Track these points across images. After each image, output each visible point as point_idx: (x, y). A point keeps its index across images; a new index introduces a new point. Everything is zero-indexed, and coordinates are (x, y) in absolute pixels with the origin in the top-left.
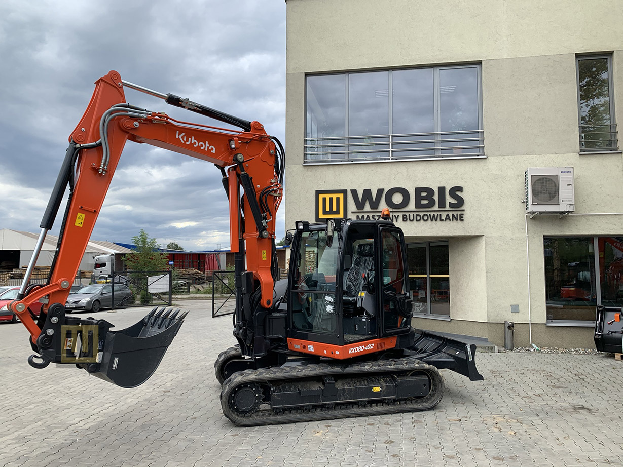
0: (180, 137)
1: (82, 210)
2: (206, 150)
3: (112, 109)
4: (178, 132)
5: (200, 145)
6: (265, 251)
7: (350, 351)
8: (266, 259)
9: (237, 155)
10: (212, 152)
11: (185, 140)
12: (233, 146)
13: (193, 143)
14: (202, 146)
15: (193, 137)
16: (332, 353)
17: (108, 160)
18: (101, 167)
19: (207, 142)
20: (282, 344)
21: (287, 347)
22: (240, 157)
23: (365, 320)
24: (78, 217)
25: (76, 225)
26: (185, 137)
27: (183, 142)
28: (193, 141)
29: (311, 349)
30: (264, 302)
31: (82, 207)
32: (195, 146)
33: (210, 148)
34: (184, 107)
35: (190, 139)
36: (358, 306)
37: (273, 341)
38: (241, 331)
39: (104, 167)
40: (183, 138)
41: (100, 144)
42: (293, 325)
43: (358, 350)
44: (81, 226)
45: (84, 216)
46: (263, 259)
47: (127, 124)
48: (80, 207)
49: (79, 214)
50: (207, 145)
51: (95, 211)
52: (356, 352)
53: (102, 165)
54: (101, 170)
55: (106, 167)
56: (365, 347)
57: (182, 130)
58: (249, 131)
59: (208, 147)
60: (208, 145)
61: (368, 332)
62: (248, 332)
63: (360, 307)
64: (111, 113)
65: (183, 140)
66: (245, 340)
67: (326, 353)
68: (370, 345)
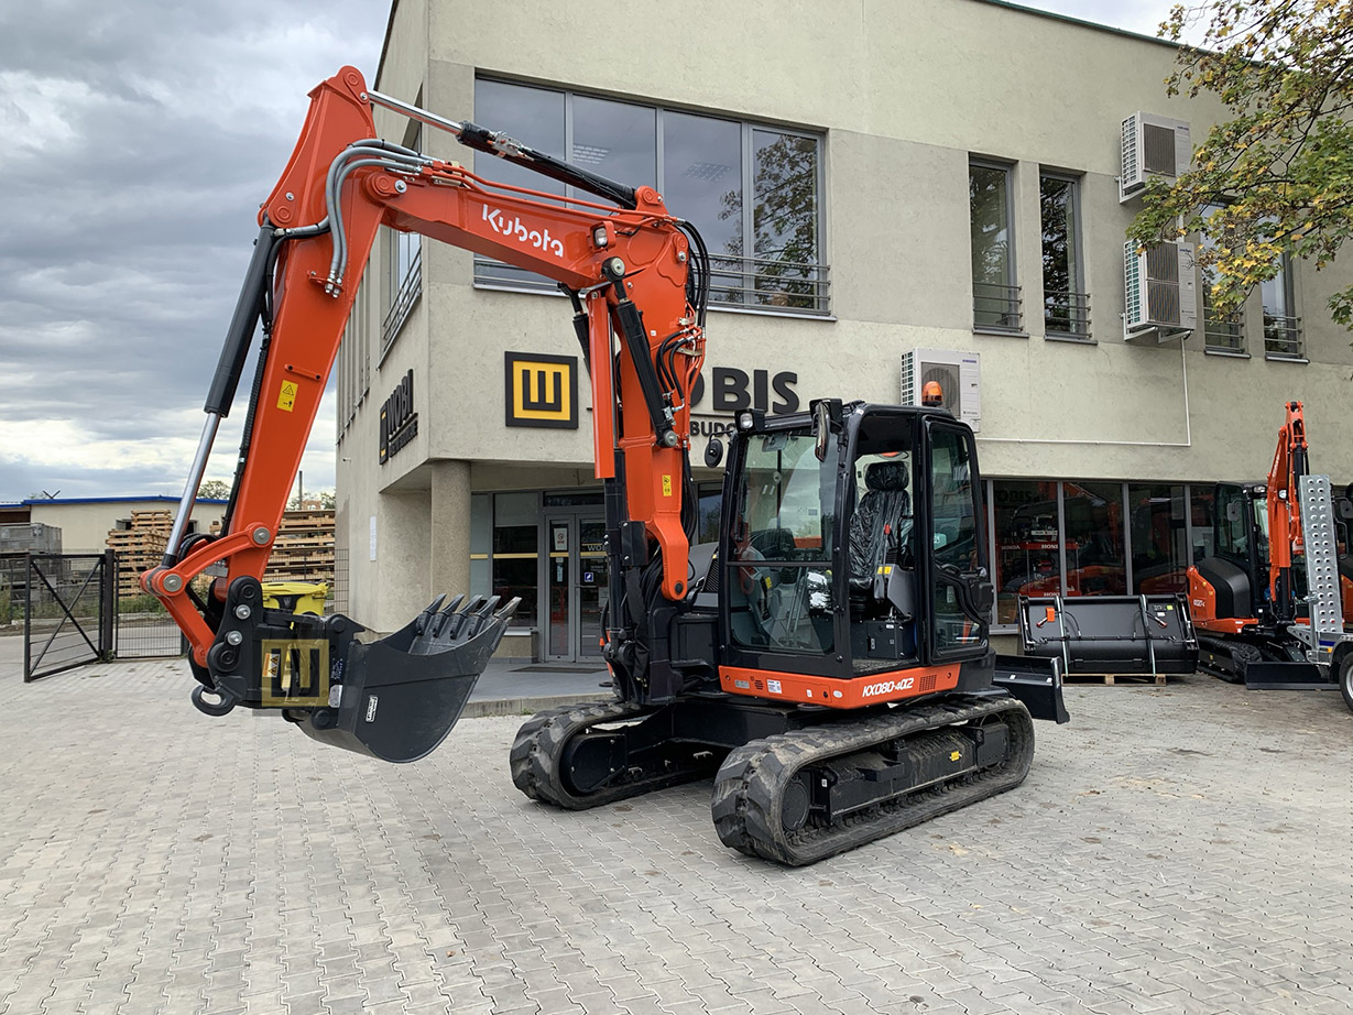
0: (491, 217)
1: (291, 373)
2: (545, 249)
3: (350, 149)
4: (486, 206)
5: (531, 237)
6: (669, 477)
7: (866, 691)
8: (670, 494)
9: (610, 260)
10: (557, 253)
11: (501, 225)
12: (602, 241)
13: (516, 231)
14: (535, 239)
15: (517, 220)
16: (826, 696)
17: (343, 264)
18: (329, 280)
19: (546, 231)
20: (706, 679)
21: (718, 686)
22: (618, 265)
23: (892, 627)
24: (282, 390)
25: (279, 406)
26: (501, 219)
27: (496, 229)
28: (518, 228)
29: (775, 687)
30: (669, 587)
31: (290, 368)
32: (521, 239)
33: (552, 246)
34: (495, 152)
35: (510, 223)
36: (876, 597)
37: (688, 671)
38: (622, 649)
39: (335, 280)
40: (496, 219)
41: (328, 228)
42: (732, 638)
43: (881, 691)
44: (290, 409)
45: (295, 387)
46: (665, 494)
47: (382, 184)
48: (286, 367)
49: (286, 384)
50: (547, 238)
51: (318, 377)
52: (877, 693)
53: (332, 276)
54: (330, 287)
55: (339, 281)
56: (896, 684)
57: (495, 202)
58: (634, 209)
59: (549, 243)
60: (549, 239)
61: (899, 654)
62: (637, 650)
63: (881, 599)
64: (347, 161)
65: (497, 224)
66: (632, 668)
67: (810, 696)
68: (906, 681)
